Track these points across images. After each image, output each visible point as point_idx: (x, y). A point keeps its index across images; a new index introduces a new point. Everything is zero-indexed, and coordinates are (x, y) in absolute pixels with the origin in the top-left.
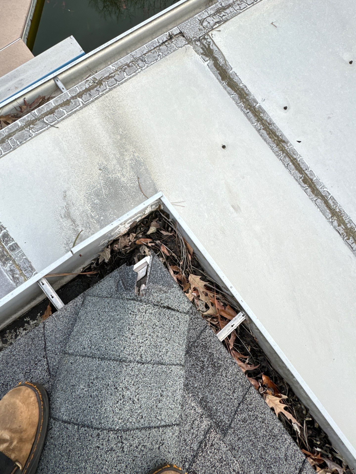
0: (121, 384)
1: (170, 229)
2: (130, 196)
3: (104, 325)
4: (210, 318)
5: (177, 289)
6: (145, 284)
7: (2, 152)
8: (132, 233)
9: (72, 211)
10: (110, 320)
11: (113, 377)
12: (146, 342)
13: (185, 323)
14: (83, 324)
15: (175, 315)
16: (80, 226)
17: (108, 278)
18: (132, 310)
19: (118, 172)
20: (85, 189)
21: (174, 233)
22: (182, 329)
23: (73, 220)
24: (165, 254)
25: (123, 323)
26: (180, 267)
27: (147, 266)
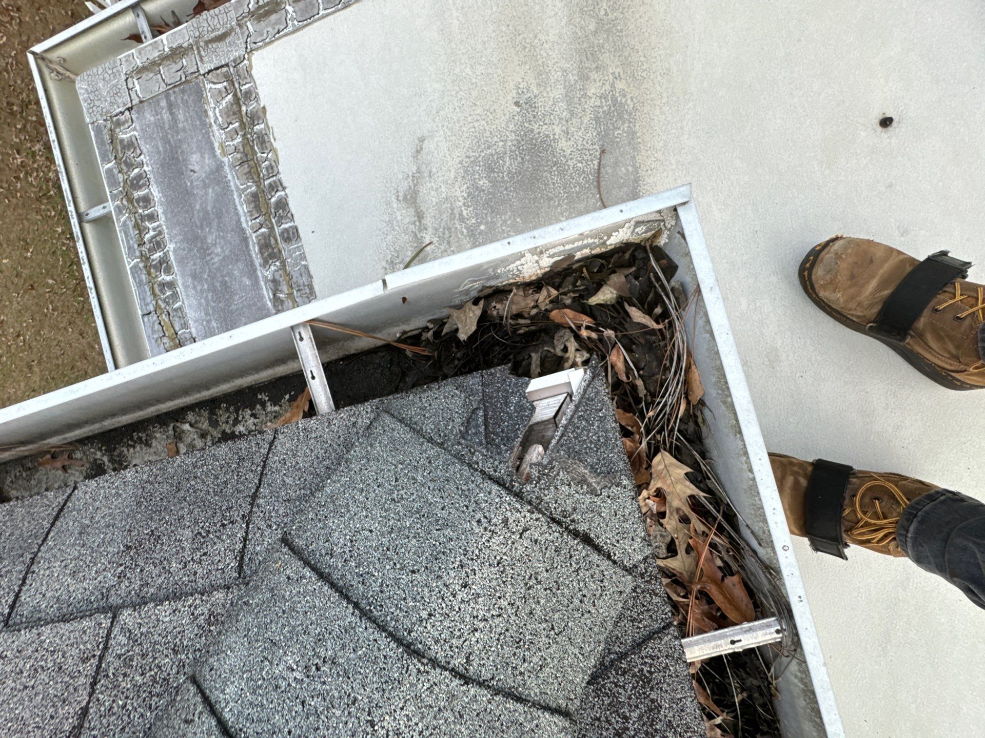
0: (387, 717)
1: (658, 310)
2: (565, 192)
3: (398, 517)
4: (668, 580)
5: (628, 494)
6: (545, 448)
7: (321, 7)
8: (548, 284)
9: (423, 191)
10: (418, 512)
11: (375, 686)
12: (497, 621)
13: (617, 597)
14: (351, 485)
15: (598, 566)
16: (430, 230)
18: (487, 514)
19: (556, 123)
20: (467, 145)
21: (667, 326)
22: (601, 611)
23: (419, 213)
24: (617, 374)
25: (451, 540)
26: (643, 423)
27: (566, 395)
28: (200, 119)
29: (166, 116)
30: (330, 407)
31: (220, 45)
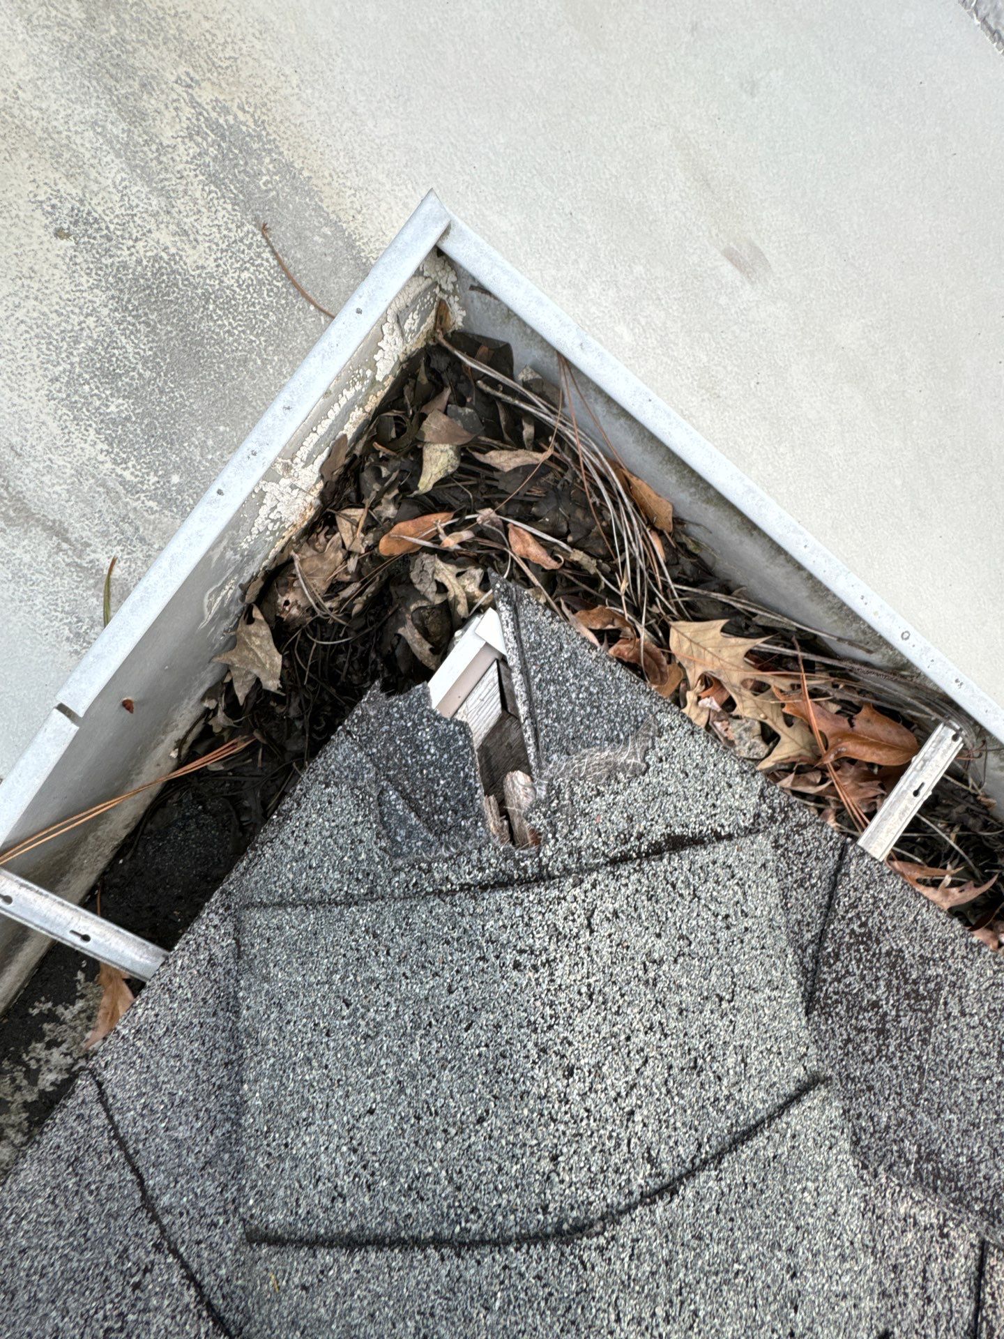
1: (528, 431)
2: (257, 336)
3: (393, 1059)
4: (792, 776)
5: (681, 733)
6: (527, 771)
8: (340, 508)
9: (26, 486)
10: (417, 1027)
12: (648, 1072)
13: (763, 875)
14: (284, 1065)
15: (714, 863)
16: (96, 542)
17: (314, 794)
18: (520, 945)
19: (154, 227)
20: (36, 361)
21: (557, 445)
22: (758, 913)
23: (51, 528)
24: (538, 565)
25: (498, 1026)
26: (621, 605)
27: (495, 666)
30: (156, 955)
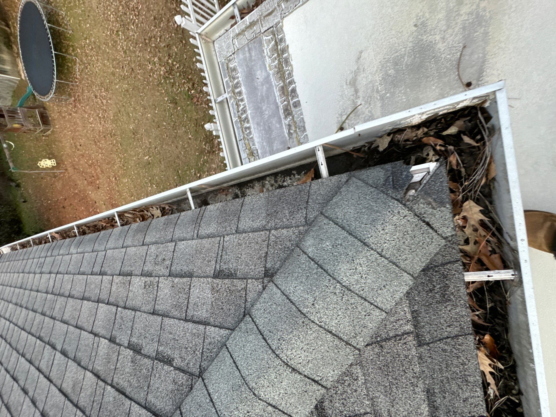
0: (357, 260)
2: (437, 73)
3: (360, 209)
6: (416, 191)
8: (423, 126)
9: (359, 78)
10: (367, 208)
11: (354, 252)
12: (392, 242)
15: (431, 234)
18: (392, 210)
20: (384, 53)
22: (430, 249)
23: (356, 90)
24: (452, 165)
25: (379, 216)
26: (461, 187)
27: (427, 172)
28: (261, 54)
29: (247, 55)
30: (327, 175)
31: (270, 17)
